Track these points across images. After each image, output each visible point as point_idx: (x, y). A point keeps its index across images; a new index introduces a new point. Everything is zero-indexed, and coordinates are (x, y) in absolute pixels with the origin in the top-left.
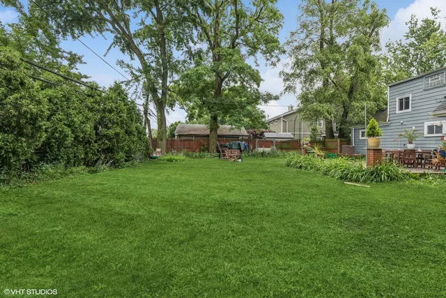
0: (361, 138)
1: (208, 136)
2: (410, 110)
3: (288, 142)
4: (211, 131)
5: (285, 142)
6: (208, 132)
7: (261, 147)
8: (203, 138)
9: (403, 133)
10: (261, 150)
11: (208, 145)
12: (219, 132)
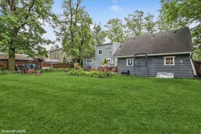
0: (87, 63)
1: (7, 60)
2: (102, 54)
3: (57, 64)
4: (10, 57)
5: (56, 64)
6: (8, 58)
7: (45, 66)
8: (3, 62)
9: (101, 62)
10: (44, 68)
11: (8, 66)
12: (16, 58)
